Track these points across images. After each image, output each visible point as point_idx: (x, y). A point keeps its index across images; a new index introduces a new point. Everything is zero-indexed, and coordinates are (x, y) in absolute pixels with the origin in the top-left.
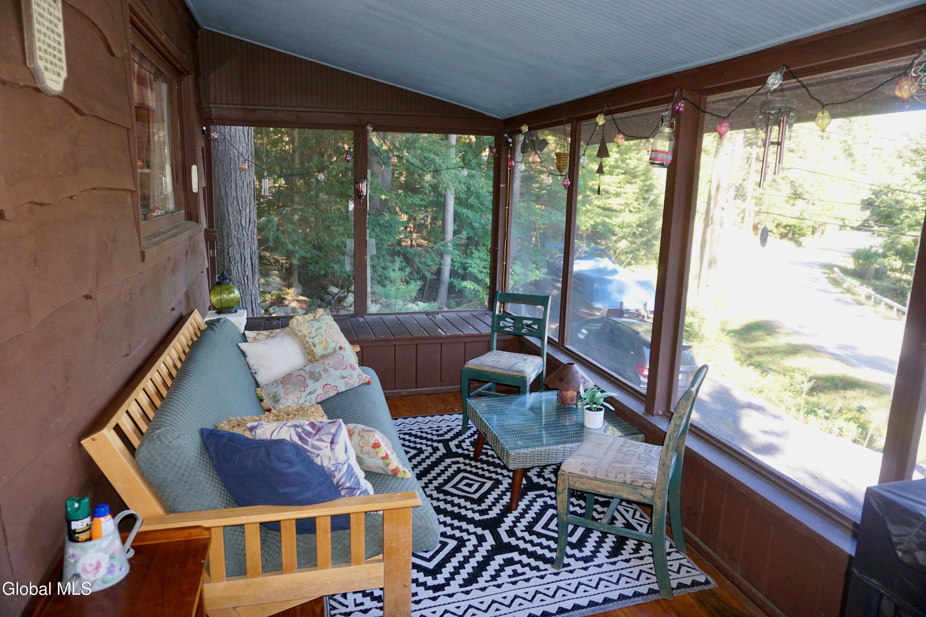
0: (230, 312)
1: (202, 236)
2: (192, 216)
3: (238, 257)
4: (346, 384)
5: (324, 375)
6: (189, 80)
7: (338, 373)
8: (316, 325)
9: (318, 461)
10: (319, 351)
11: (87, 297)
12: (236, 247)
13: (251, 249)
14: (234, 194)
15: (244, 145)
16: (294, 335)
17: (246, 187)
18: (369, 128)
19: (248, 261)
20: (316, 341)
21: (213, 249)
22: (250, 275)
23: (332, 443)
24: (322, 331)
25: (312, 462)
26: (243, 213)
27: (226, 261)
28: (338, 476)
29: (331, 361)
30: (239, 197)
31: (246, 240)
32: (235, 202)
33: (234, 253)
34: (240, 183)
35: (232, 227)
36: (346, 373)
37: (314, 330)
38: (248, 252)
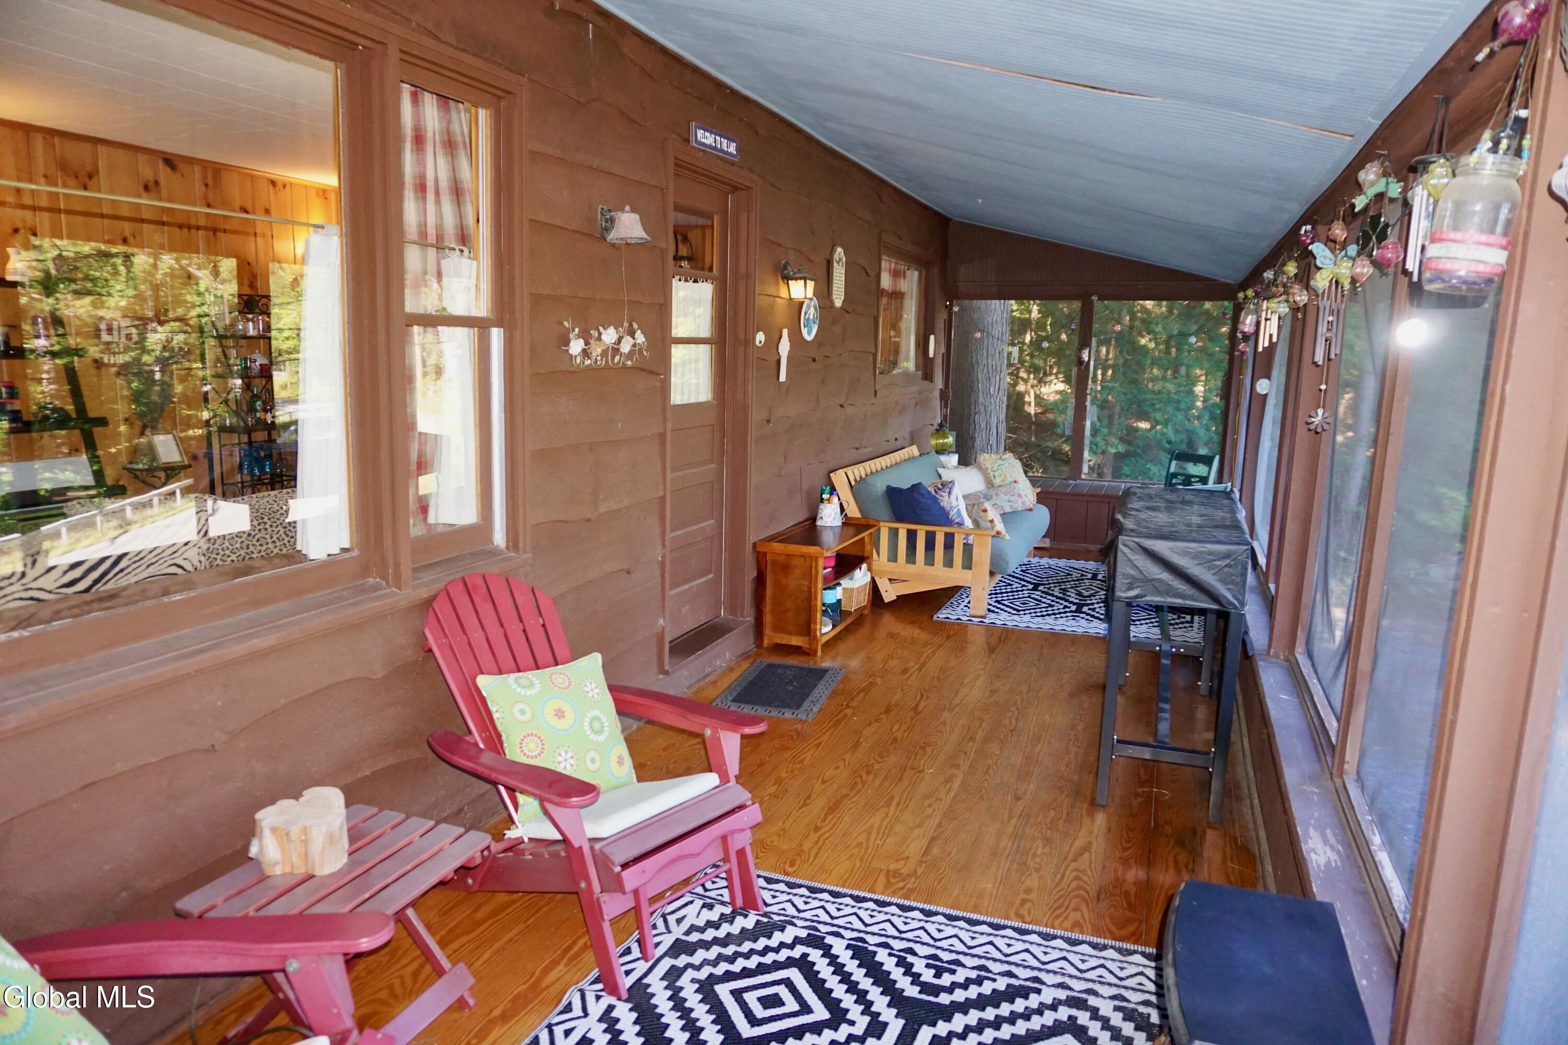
0: (943, 454)
1: (937, 394)
2: (928, 376)
3: (983, 426)
4: (1011, 507)
5: (994, 497)
6: (936, 270)
7: (1006, 497)
8: (1000, 462)
9: (942, 504)
10: (997, 482)
11: (842, 406)
12: (983, 414)
13: (998, 418)
14: (985, 361)
15: (999, 312)
16: (980, 468)
17: (997, 355)
18: (1094, 298)
19: (994, 430)
20: (997, 474)
21: (946, 406)
22: (995, 444)
23: (949, 493)
24: (1003, 467)
25: (939, 504)
26: (993, 381)
27: (972, 428)
28: (952, 514)
29: (1004, 489)
30: (990, 365)
31: (993, 408)
32: (986, 369)
33: (980, 420)
34: (991, 350)
35: (980, 395)
36: (1012, 499)
37: (996, 466)
38: (994, 420)
